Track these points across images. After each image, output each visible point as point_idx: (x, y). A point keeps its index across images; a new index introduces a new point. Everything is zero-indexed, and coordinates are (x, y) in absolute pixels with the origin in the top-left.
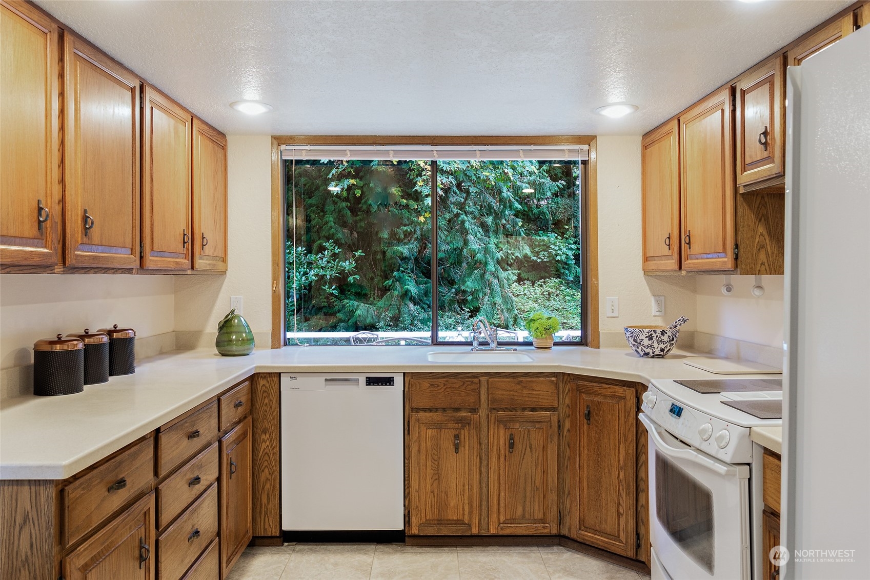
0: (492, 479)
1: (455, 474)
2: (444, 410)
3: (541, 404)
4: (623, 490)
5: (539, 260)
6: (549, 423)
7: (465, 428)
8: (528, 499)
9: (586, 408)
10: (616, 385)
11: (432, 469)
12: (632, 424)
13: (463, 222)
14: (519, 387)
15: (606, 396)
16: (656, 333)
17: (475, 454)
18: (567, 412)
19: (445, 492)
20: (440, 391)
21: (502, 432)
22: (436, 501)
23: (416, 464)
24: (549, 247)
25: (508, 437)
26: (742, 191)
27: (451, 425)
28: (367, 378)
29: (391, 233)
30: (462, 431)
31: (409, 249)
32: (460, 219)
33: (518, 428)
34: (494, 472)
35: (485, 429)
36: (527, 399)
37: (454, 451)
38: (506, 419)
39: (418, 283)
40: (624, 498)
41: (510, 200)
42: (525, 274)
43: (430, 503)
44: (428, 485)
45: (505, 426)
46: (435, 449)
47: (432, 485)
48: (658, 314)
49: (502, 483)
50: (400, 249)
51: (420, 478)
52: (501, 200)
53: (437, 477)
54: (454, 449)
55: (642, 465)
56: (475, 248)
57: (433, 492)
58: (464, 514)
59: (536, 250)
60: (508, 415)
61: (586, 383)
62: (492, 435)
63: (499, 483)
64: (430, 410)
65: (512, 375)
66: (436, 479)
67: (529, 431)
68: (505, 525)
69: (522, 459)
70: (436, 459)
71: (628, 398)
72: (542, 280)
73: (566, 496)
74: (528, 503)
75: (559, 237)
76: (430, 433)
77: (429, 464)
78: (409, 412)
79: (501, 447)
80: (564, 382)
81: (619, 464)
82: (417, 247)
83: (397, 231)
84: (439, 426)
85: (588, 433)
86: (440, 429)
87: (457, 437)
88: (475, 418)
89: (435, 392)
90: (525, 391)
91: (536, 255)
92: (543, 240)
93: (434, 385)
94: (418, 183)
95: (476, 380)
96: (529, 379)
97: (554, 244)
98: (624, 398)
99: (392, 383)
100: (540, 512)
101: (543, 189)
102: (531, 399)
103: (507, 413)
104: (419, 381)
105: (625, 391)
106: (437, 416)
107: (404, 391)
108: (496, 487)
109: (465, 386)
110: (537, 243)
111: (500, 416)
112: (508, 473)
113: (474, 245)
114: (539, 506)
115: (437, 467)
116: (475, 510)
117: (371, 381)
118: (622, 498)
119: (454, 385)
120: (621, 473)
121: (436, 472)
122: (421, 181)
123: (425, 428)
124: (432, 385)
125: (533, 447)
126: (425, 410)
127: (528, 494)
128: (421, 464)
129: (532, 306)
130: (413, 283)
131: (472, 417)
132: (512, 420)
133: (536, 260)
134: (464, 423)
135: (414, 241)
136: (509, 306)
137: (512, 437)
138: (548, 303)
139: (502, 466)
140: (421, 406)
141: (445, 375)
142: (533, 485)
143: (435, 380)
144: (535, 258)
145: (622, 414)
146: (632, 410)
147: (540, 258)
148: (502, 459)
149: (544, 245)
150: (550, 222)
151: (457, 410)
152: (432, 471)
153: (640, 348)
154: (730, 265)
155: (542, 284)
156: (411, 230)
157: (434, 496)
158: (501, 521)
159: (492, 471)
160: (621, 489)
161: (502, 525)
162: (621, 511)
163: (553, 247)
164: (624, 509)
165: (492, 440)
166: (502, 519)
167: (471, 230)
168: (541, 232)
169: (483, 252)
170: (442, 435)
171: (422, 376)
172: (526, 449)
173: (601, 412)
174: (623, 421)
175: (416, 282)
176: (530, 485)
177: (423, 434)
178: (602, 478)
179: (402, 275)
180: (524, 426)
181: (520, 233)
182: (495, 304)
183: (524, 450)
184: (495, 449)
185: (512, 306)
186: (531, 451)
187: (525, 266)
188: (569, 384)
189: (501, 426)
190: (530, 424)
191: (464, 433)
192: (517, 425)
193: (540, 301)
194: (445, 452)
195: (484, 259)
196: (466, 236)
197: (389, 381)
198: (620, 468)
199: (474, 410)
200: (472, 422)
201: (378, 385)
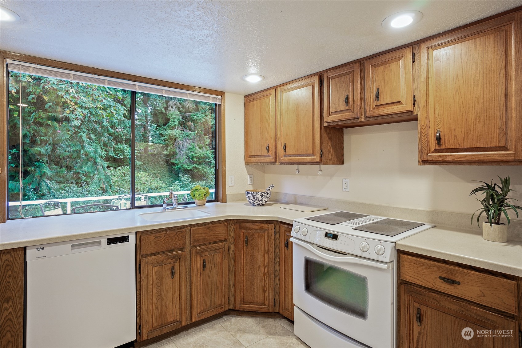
0: (194, 289)
1: (172, 292)
2: (164, 252)
3: (220, 239)
4: (266, 278)
5: (118, 158)
6: (223, 249)
7: (177, 262)
8: (213, 295)
9: (245, 237)
10: (262, 223)
11: (156, 293)
12: (272, 243)
13: (81, 137)
14: (208, 230)
15: (256, 230)
16: (264, 194)
17: (184, 276)
18: (232, 241)
19: (165, 306)
20: (162, 241)
21: (199, 259)
22: (159, 314)
23: (146, 293)
24: (123, 151)
25: (202, 261)
26: (325, 124)
27: (168, 261)
28: (107, 239)
29: (32, 140)
30: (176, 264)
31: (45, 149)
32: (79, 135)
33: (208, 255)
34: (195, 285)
35: (189, 260)
36: (212, 237)
37: (171, 277)
38: (201, 251)
39: (51, 169)
40: (267, 282)
41: (107, 127)
42: (110, 164)
43: (155, 315)
44: (154, 305)
45: (200, 255)
46: (158, 279)
47: (156, 304)
48: (250, 183)
49: (199, 289)
50: (39, 149)
51: (148, 301)
52: (103, 127)
53: (160, 297)
54: (171, 276)
55: (276, 263)
56: (89, 150)
57: (157, 308)
58: (177, 316)
59: (117, 152)
60: (202, 249)
61: (245, 224)
62: (193, 263)
63: (197, 290)
64: (155, 254)
65: (204, 224)
66: (159, 299)
67: (213, 255)
68: (201, 314)
69: (210, 273)
70: (159, 286)
71: (270, 229)
72: (120, 167)
73: (231, 287)
74: (213, 298)
75: (128, 147)
76: (155, 269)
77: (154, 290)
78: (140, 258)
79: (198, 268)
80: (231, 224)
81: (265, 265)
82: (50, 149)
83: (36, 139)
84: (160, 264)
85: (246, 251)
86: (162, 265)
87: (173, 268)
88: (184, 254)
89: (158, 241)
90: (211, 233)
91: (116, 155)
92: (121, 148)
93: (157, 237)
94: (66, 112)
95: (183, 230)
96: (214, 225)
97: (126, 150)
98: (268, 230)
99: (127, 240)
100: (219, 300)
101: (125, 123)
102: (214, 237)
103: (202, 247)
104: (147, 236)
105: (268, 226)
106: (159, 257)
107: (136, 244)
108: (196, 293)
109: (177, 235)
110: (117, 149)
111: (198, 250)
112: (202, 283)
113: (88, 149)
114: (219, 297)
115: (160, 291)
116: (184, 311)
117: (111, 241)
118: (266, 282)
119: (170, 235)
120: (265, 269)
121: (160, 294)
122: (68, 111)
123: (152, 267)
124: (156, 237)
125: (216, 264)
126: (151, 255)
127: (213, 292)
128: (149, 292)
129: (116, 180)
130: (49, 169)
131: (182, 254)
132: (205, 251)
133: (117, 157)
134: (177, 258)
135: (48, 145)
136: (108, 180)
137: (204, 261)
138: (124, 178)
139: (199, 279)
140: (149, 252)
141: (163, 229)
142: (216, 286)
143: (158, 234)
144: (116, 156)
145: (266, 238)
146: (272, 235)
147: (118, 156)
148: (199, 275)
149: (121, 150)
150: (124, 140)
151: (172, 251)
152: (157, 294)
153: (256, 202)
154: (318, 160)
155: (120, 169)
156: (46, 139)
157: (158, 311)
158: (198, 313)
159: (193, 284)
160: (265, 278)
161: (199, 315)
162: (266, 289)
163: (125, 151)
164: (267, 288)
165: (193, 265)
166: (199, 311)
167: (86, 141)
168: (119, 144)
169: (94, 153)
170: (163, 269)
171: (148, 232)
172: (212, 267)
173: (254, 238)
174: (267, 242)
175: (50, 168)
176: (214, 287)
177: (150, 271)
178: (255, 274)
179: (41, 164)
180: (211, 253)
181: (112, 144)
182: (101, 179)
183: (211, 267)
184: (195, 270)
185: (109, 180)
186: (215, 267)
187: (110, 160)
188: (234, 225)
189: (199, 256)
190: (213, 252)
191: (177, 264)
192: (207, 253)
193: (119, 177)
194: (165, 279)
195: (94, 156)
196: (83, 144)
197: (125, 239)
198: (265, 267)
199: (182, 249)
200: (182, 257)
201: (117, 243)
